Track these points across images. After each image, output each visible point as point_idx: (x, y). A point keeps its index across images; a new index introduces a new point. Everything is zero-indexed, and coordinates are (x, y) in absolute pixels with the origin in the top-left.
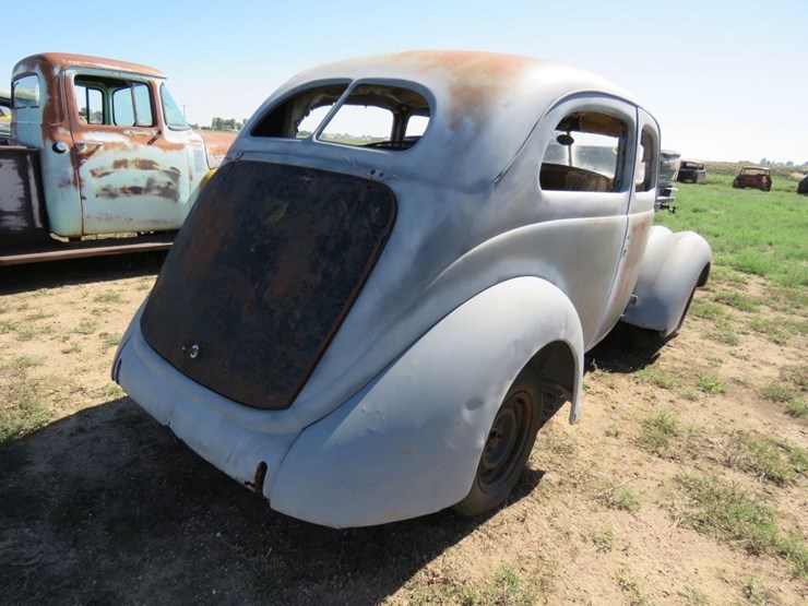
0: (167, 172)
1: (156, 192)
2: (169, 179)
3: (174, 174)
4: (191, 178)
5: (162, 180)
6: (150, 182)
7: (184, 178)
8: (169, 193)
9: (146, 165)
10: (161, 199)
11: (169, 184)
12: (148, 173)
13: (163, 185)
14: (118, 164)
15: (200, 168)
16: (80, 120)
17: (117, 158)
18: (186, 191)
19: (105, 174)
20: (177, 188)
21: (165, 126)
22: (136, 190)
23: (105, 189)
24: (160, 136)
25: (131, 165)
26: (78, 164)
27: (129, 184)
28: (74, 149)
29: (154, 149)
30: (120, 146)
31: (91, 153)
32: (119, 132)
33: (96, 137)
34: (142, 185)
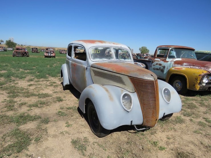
0: (163, 67)
1: (160, 70)
2: (163, 68)
3: (164, 67)
4: (167, 68)
5: (162, 68)
6: (160, 68)
7: (166, 68)
8: (162, 71)
9: (160, 65)
10: (160, 72)
11: (163, 69)
12: (160, 66)
13: (162, 69)
14: (157, 64)
15: (170, 66)
16: (156, 56)
17: (157, 63)
18: (165, 71)
19: (155, 66)
20: (164, 70)
21: (167, 57)
22: (157, 69)
23: (154, 68)
24: (166, 59)
25: (158, 64)
26: (152, 63)
27: (157, 68)
28: (153, 61)
29: (163, 62)
30: (158, 61)
31: (154, 62)
32: (160, 58)
33: (156, 59)
34: (158, 68)
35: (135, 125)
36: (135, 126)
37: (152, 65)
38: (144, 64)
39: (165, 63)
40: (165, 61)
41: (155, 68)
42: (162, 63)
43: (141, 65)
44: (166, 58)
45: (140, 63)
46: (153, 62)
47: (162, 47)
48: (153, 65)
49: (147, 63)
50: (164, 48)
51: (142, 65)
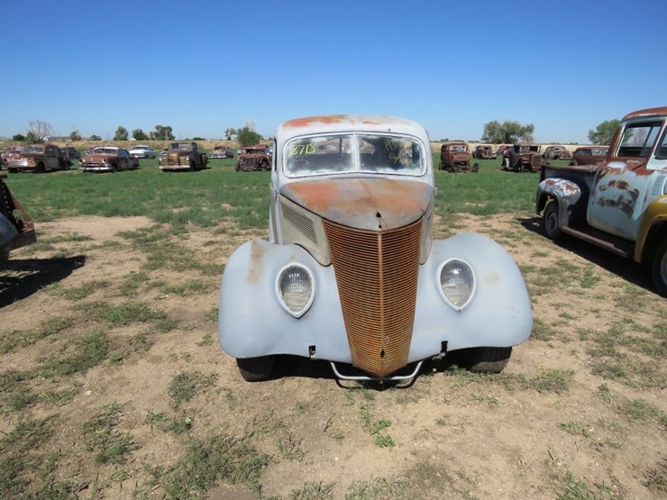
0: (632, 192)
1: (621, 206)
2: (631, 199)
3: (635, 194)
4: (645, 199)
5: (628, 197)
6: (621, 198)
7: (641, 199)
8: (628, 209)
9: (623, 185)
10: (622, 213)
11: (630, 202)
12: (621, 192)
13: (626, 202)
14: (612, 183)
15: (655, 191)
16: (616, 154)
17: (613, 179)
18: (638, 212)
19: (604, 189)
20: (634, 206)
21: (653, 156)
22: (612, 203)
23: (601, 199)
24: (645, 164)
25: (616, 185)
26: (597, 182)
27: (611, 198)
28: (600, 172)
29: (633, 174)
30: (617, 171)
31: (603, 175)
32: (625, 161)
33: (613, 165)
34: (616, 199)
35: (336, 363)
36: (333, 364)
37: (597, 188)
38: (575, 186)
39: (642, 178)
40: (641, 170)
41: (606, 199)
42: (631, 178)
43: (565, 189)
44: (648, 159)
45: (564, 181)
46: (600, 177)
47: (638, 118)
48: (600, 188)
49: (587, 179)
50: (644, 120)
51: (568, 187)
